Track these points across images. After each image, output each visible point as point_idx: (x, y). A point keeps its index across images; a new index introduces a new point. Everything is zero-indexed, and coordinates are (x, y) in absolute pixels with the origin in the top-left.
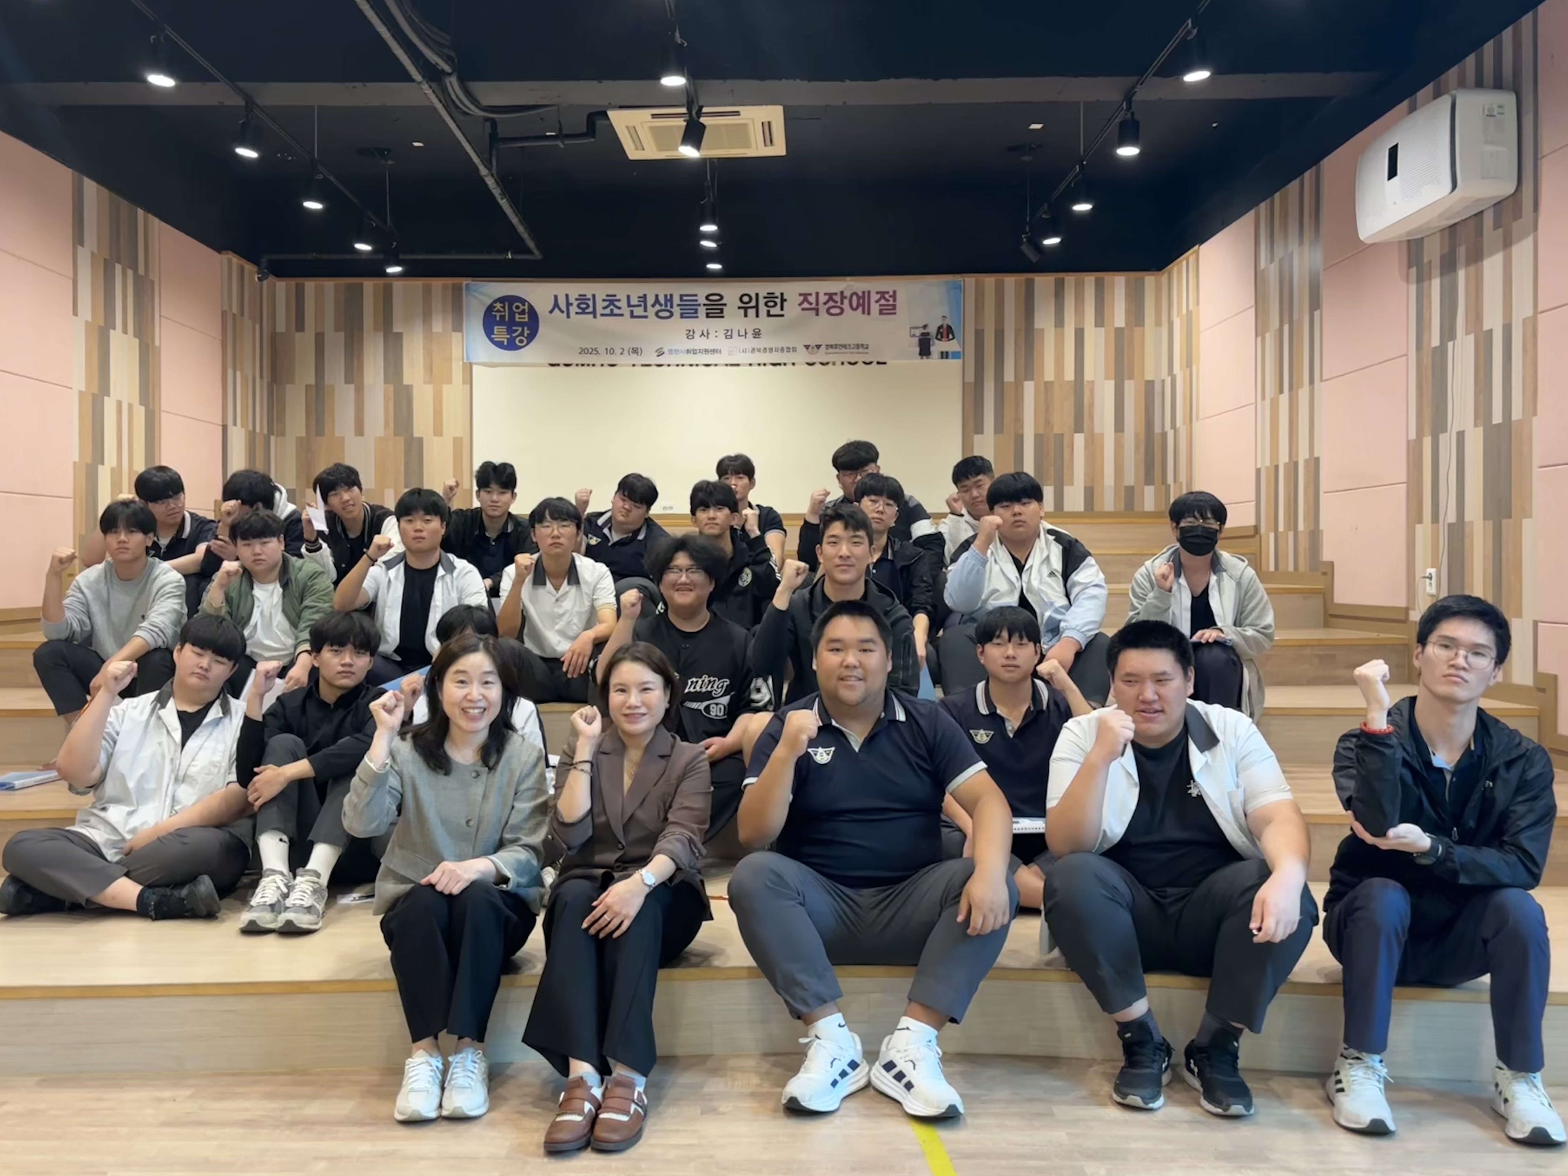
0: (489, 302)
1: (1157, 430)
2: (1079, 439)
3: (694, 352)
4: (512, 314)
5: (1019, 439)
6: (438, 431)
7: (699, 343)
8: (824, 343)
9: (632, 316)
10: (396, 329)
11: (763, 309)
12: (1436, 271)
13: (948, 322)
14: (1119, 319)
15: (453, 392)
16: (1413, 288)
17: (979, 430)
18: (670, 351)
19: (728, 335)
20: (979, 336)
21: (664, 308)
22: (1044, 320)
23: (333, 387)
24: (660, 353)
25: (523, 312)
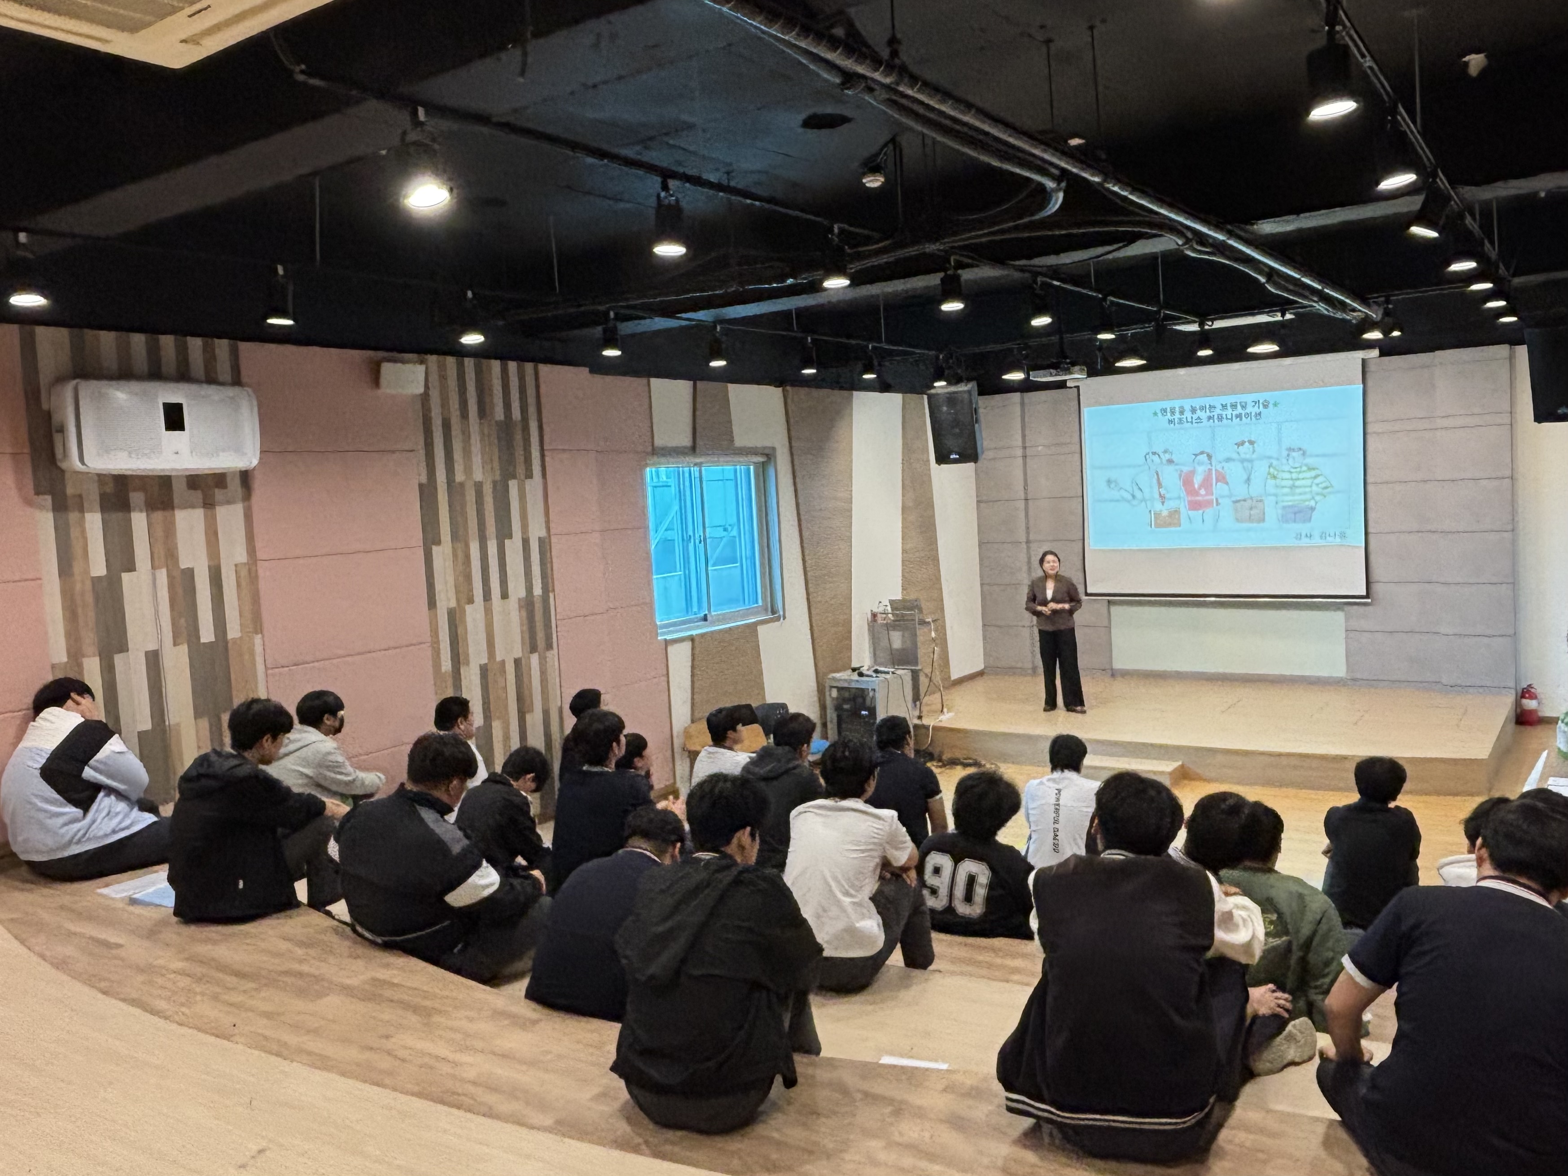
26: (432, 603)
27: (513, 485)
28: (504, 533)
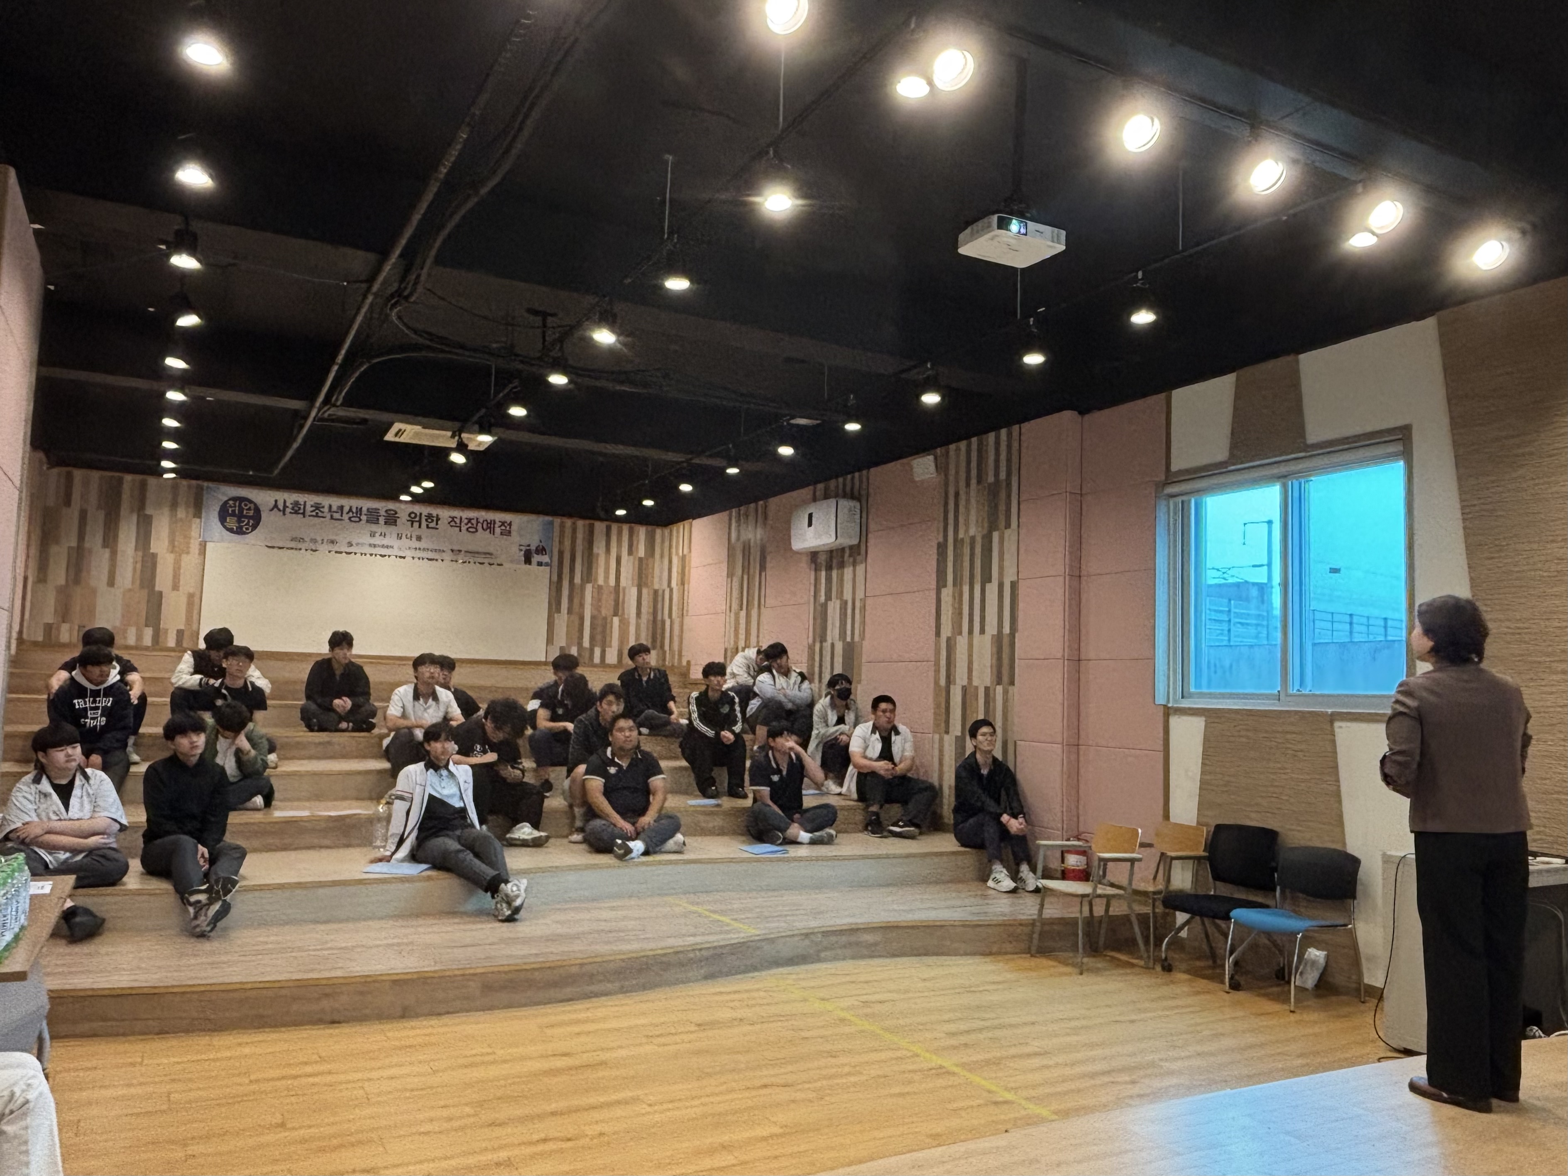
0: (226, 499)
1: (659, 618)
2: (616, 620)
3: (375, 546)
4: (241, 510)
5: (582, 619)
6: (175, 587)
7: (377, 540)
8: (463, 549)
9: (332, 518)
10: (149, 511)
11: (424, 524)
12: (823, 568)
13: (543, 544)
14: (641, 552)
15: (190, 561)
16: (813, 573)
17: (559, 610)
18: (357, 544)
19: (399, 537)
20: (561, 553)
21: (356, 515)
22: (599, 548)
23: (90, 551)
24: (350, 544)
25: (249, 509)
26: (938, 634)
27: (996, 535)
28: (987, 578)
